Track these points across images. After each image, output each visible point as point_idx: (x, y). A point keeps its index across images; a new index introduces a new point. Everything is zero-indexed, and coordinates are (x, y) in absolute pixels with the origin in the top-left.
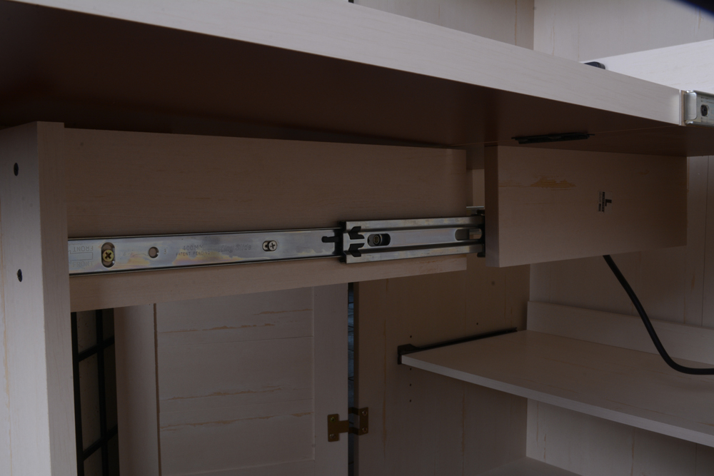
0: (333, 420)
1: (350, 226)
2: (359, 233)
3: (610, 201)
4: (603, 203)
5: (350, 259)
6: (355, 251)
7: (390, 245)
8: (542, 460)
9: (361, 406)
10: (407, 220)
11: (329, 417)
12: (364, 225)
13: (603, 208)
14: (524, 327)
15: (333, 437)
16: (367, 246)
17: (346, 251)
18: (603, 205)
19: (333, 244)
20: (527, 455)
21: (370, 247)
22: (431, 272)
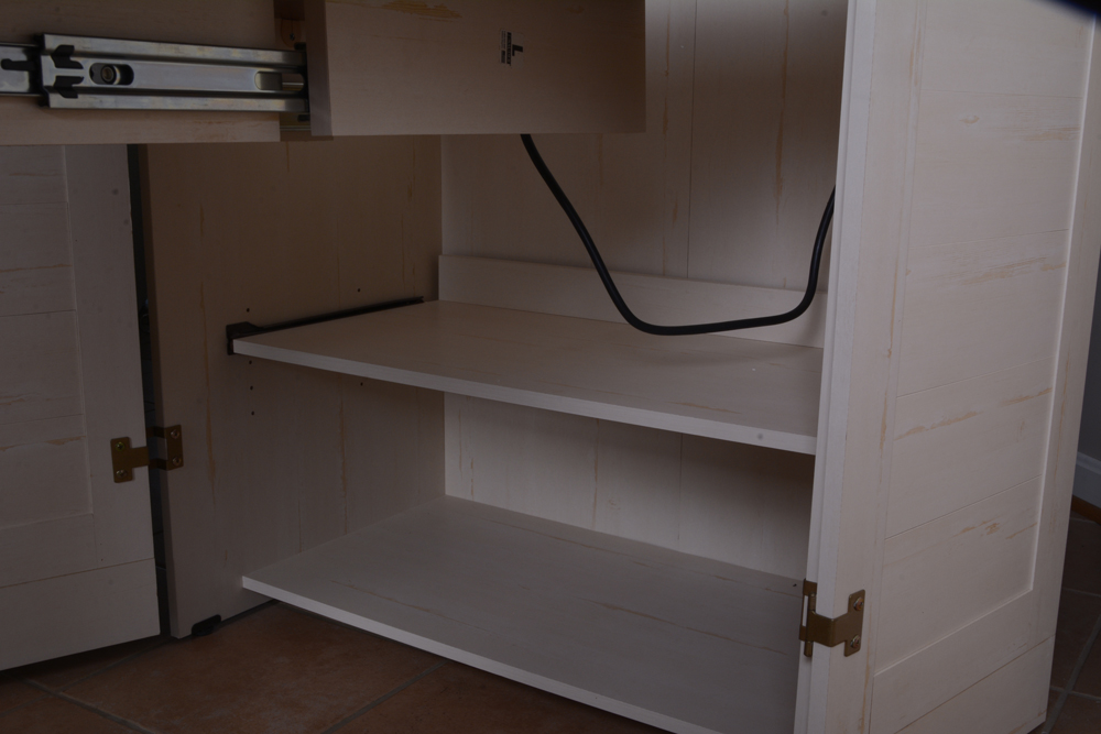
0: (120, 447)
1: (52, 42)
2: (73, 59)
3: (520, 49)
4: (509, 50)
5: (56, 100)
6: (67, 87)
7: (134, 85)
8: (469, 498)
9: (168, 422)
10: (163, 45)
11: (114, 442)
12: (80, 44)
13: (509, 58)
14: (434, 295)
15: (123, 475)
16: (88, 82)
17: (48, 87)
18: (509, 54)
19: (26, 74)
20: (447, 493)
21: (94, 85)
22: (215, 140)
